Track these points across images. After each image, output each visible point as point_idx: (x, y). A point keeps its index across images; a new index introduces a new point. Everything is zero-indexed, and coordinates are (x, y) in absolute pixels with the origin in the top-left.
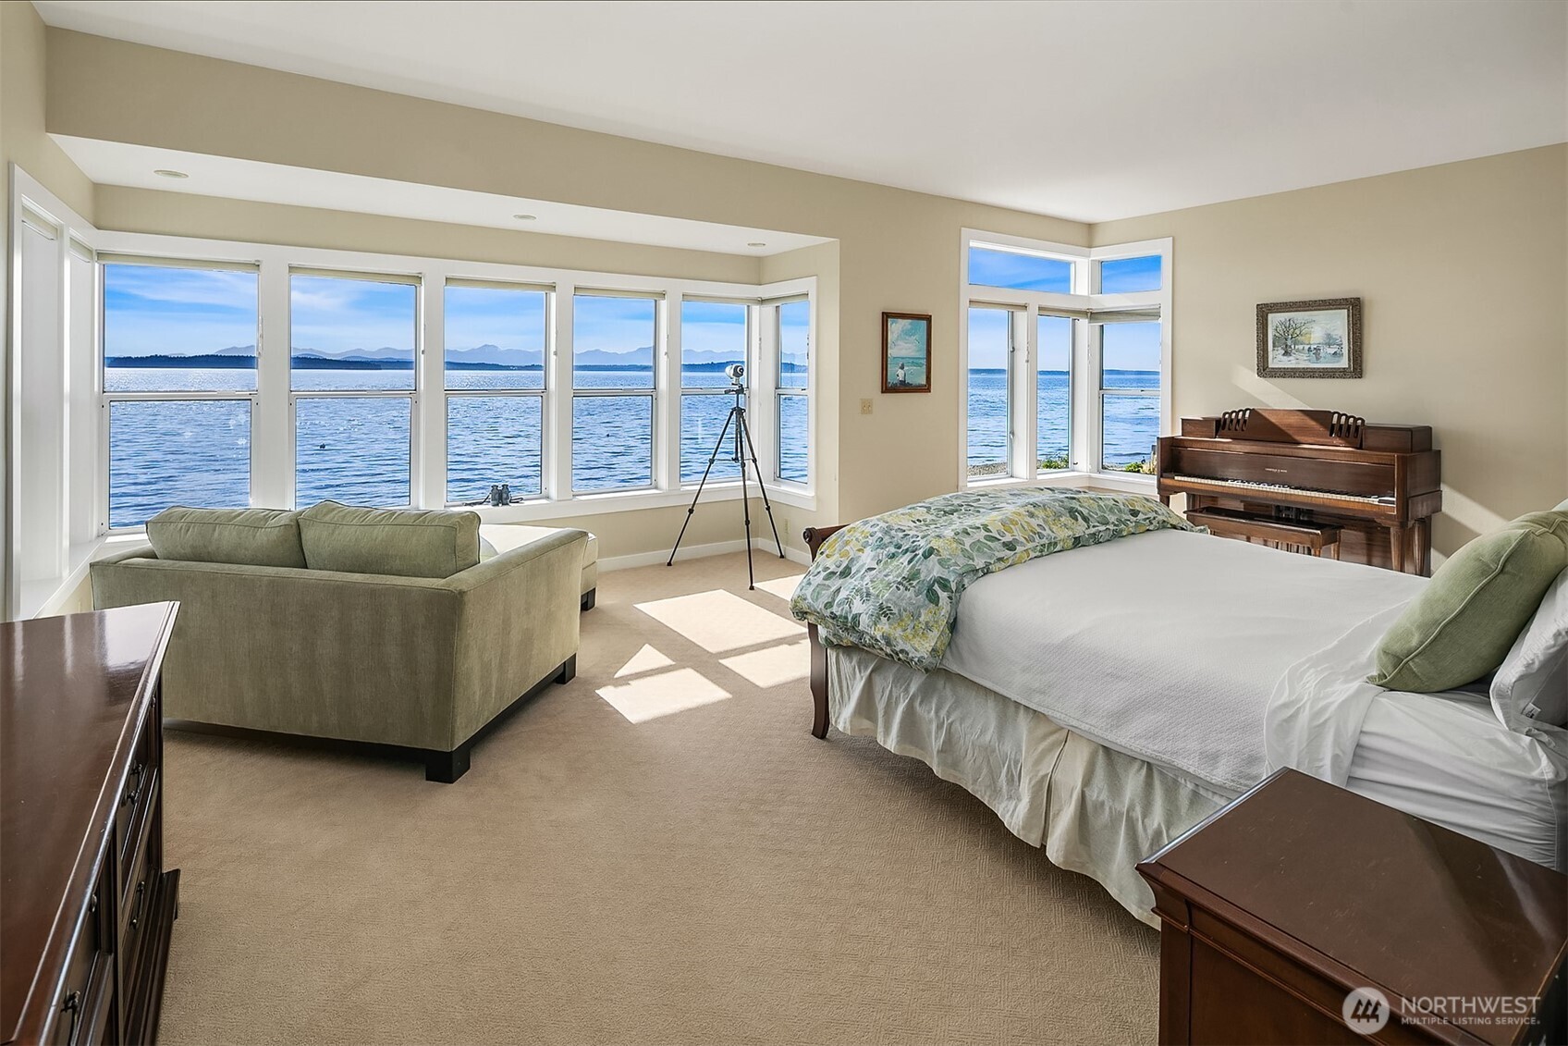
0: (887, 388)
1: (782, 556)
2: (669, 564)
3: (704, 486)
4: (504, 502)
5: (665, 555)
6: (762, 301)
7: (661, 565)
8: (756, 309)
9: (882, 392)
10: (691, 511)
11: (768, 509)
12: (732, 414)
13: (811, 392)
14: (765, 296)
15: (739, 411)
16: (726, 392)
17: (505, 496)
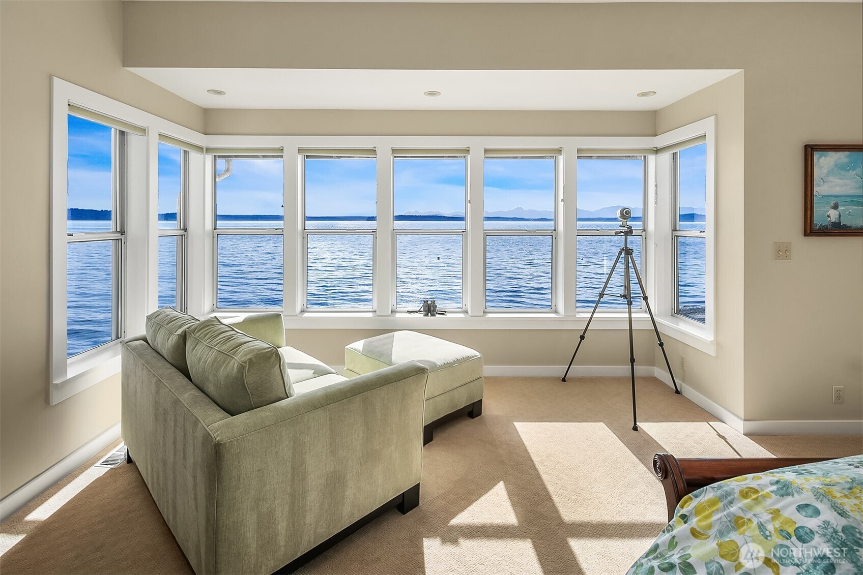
0: (811, 230)
1: (677, 392)
2: (564, 380)
3: (596, 315)
4: (432, 313)
5: (559, 370)
6: (657, 151)
7: (556, 379)
8: (652, 158)
9: (806, 234)
10: (582, 338)
11: (661, 345)
12: (620, 253)
13: (709, 234)
14: (660, 146)
15: (628, 252)
16: (617, 234)
17: (432, 309)
